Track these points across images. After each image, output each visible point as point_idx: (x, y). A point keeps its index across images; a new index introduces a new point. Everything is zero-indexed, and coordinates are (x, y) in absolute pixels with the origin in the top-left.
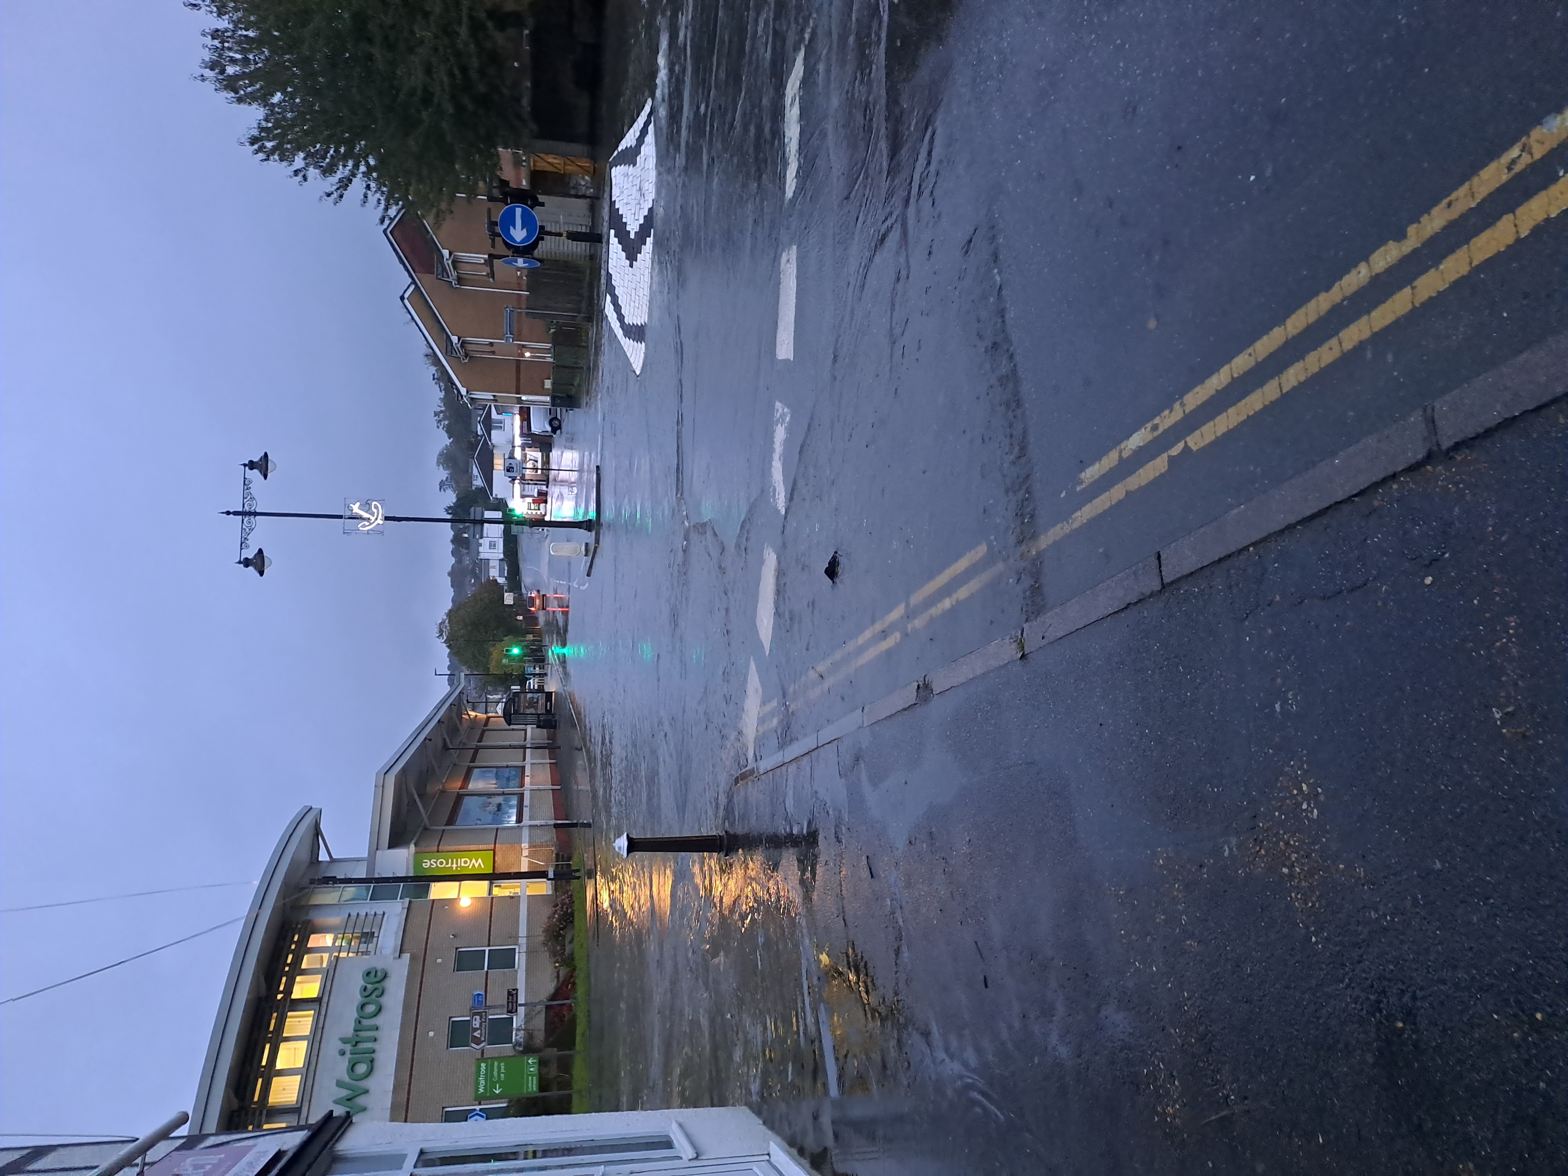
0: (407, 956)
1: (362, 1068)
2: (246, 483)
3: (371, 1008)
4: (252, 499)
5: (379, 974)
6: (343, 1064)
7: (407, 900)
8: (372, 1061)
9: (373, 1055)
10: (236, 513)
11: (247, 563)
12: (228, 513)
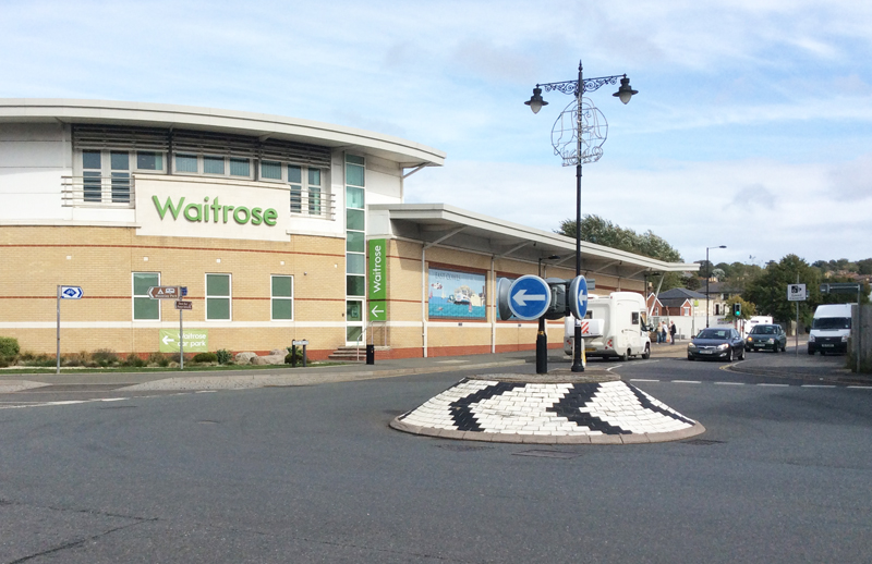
0: (288, 239)
1: (193, 214)
2: (609, 80)
3: (242, 216)
4: (597, 87)
5: (272, 221)
6: (198, 201)
7: (345, 236)
8: (199, 221)
9: (203, 221)
10: (580, 74)
11: (537, 91)
12: (580, 69)
